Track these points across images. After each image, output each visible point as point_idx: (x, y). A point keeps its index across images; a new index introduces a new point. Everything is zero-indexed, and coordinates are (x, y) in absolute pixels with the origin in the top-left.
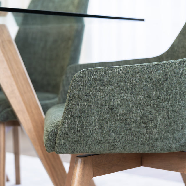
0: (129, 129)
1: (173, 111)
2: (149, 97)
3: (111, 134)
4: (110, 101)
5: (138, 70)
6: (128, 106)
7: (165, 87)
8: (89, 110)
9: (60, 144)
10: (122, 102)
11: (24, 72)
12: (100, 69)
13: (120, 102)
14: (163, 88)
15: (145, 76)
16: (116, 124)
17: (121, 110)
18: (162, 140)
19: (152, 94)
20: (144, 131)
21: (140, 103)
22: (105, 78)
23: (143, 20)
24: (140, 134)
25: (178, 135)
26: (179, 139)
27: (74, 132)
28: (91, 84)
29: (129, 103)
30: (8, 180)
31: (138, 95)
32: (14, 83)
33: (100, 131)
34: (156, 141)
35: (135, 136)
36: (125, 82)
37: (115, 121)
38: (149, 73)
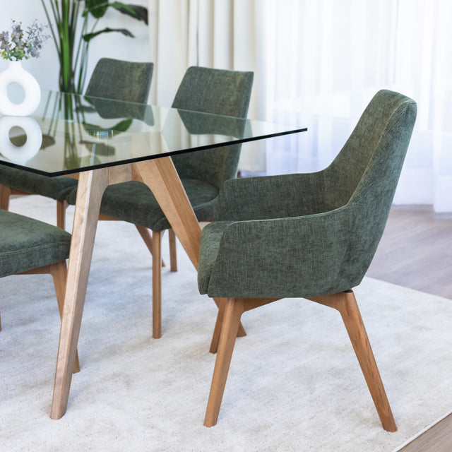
0: (276, 278)
1: (318, 261)
2: (295, 250)
3: (259, 282)
4: (259, 253)
5: (285, 223)
6: (275, 257)
7: (310, 240)
8: (238, 260)
9: (212, 290)
10: (270, 254)
11: (180, 185)
12: (249, 223)
13: (267, 254)
14: (308, 242)
15: (292, 231)
16: (263, 273)
17: (268, 261)
18: (306, 287)
19: (299, 247)
20: (289, 279)
21: (286, 255)
22: (254, 231)
23: (306, 130)
24: (286, 282)
25: (321, 282)
26: (323, 286)
27: (225, 279)
28: (241, 237)
29: (276, 255)
30: (163, 265)
31: (285, 247)
32: (169, 196)
33: (249, 279)
34: (300, 288)
35: (281, 284)
36: (273, 235)
37: (263, 270)
38: (295, 228)
